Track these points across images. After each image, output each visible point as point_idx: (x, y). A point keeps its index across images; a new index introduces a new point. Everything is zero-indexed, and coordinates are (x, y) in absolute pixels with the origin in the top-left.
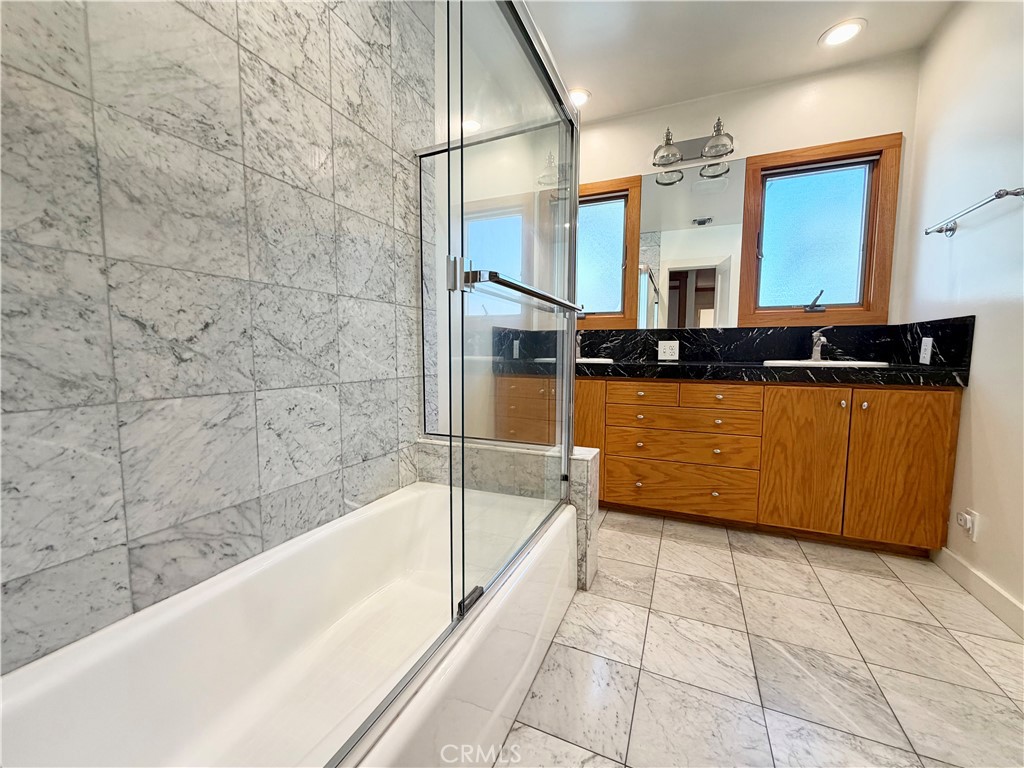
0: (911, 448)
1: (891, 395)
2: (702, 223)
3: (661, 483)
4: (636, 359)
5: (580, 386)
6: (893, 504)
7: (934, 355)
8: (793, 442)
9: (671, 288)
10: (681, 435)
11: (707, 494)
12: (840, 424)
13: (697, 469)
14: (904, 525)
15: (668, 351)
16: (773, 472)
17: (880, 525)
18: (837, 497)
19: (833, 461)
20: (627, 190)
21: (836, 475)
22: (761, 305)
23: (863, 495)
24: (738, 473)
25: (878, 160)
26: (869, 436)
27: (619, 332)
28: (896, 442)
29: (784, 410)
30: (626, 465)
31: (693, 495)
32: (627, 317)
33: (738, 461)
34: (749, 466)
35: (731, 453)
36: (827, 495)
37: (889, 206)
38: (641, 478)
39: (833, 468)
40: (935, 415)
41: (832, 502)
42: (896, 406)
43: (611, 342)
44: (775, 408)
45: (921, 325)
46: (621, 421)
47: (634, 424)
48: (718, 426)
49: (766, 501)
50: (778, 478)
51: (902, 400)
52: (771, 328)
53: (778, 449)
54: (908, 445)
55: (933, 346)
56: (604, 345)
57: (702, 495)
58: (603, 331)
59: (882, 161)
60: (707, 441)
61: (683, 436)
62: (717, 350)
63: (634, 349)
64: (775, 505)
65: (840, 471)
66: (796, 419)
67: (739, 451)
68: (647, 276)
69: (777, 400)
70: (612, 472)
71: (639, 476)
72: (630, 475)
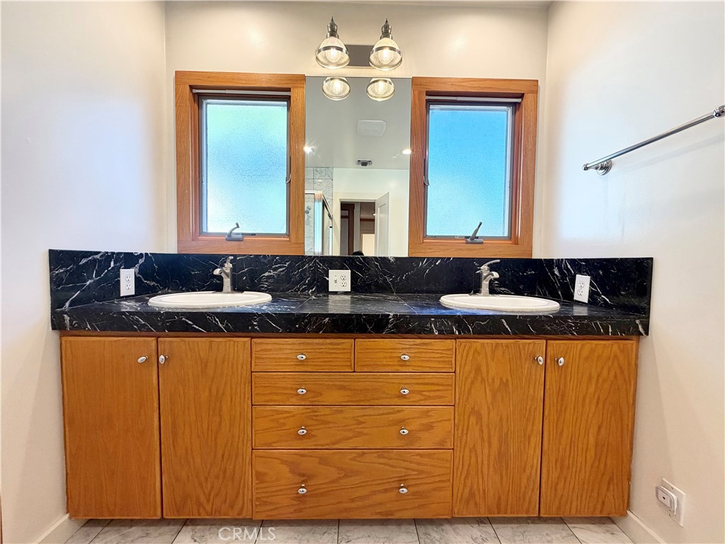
0: (601, 405)
1: (583, 346)
2: (364, 164)
3: (333, 482)
4: (304, 290)
5: (211, 347)
6: (585, 472)
7: (592, 295)
8: (489, 408)
9: (342, 217)
10: (357, 412)
11: (391, 490)
12: (535, 383)
13: (379, 457)
14: (595, 495)
15: (340, 281)
16: (467, 450)
17: (575, 498)
18: (534, 471)
19: (529, 428)
20: (289, 90)
21: (532, 444)
22: (429, 233)
23: (558, 466)
24: (429, 456)
25: (519, 103)
26: (563, 396)
27: (284, 258)
28: (587, 401)
29: (478, 370)
30: (283, 462)
31: (374, 493)
32: (293, 240)
33: (428, 440)
34: (441, 446)
35: (419, 431)
36: (524, 470)
37: (530, 147)
38: (305, 478)
39: (529, 438)
40: (621, 368)
41: (528, 479)
42: (587, 359)
43: (275, 269)
44: (468, 368)
45: (573, 262)
46: (275, 397)
47: (294, 400)
48: (403, 396)
49: (461, 487)
50: (473, 455)
51: (592, 351)
52: (439, 258)
53: (473, 419)
54: (598, 403)
55: (591, 284)
56: (267, 274)
57: (386, 491)
58: (264, 256)
59: (523, 103)
60: (392, 417)
61: (361, 413)
62: (389, 280)
63: (302, 279)
64: (471, 490)
65: (535, 440)
66: (490, 381)
67: (429, 427)
68: (321, 204)
69: (470, 357)
70: (264, 474)
71: (304, 475)
72: (290, 475)
